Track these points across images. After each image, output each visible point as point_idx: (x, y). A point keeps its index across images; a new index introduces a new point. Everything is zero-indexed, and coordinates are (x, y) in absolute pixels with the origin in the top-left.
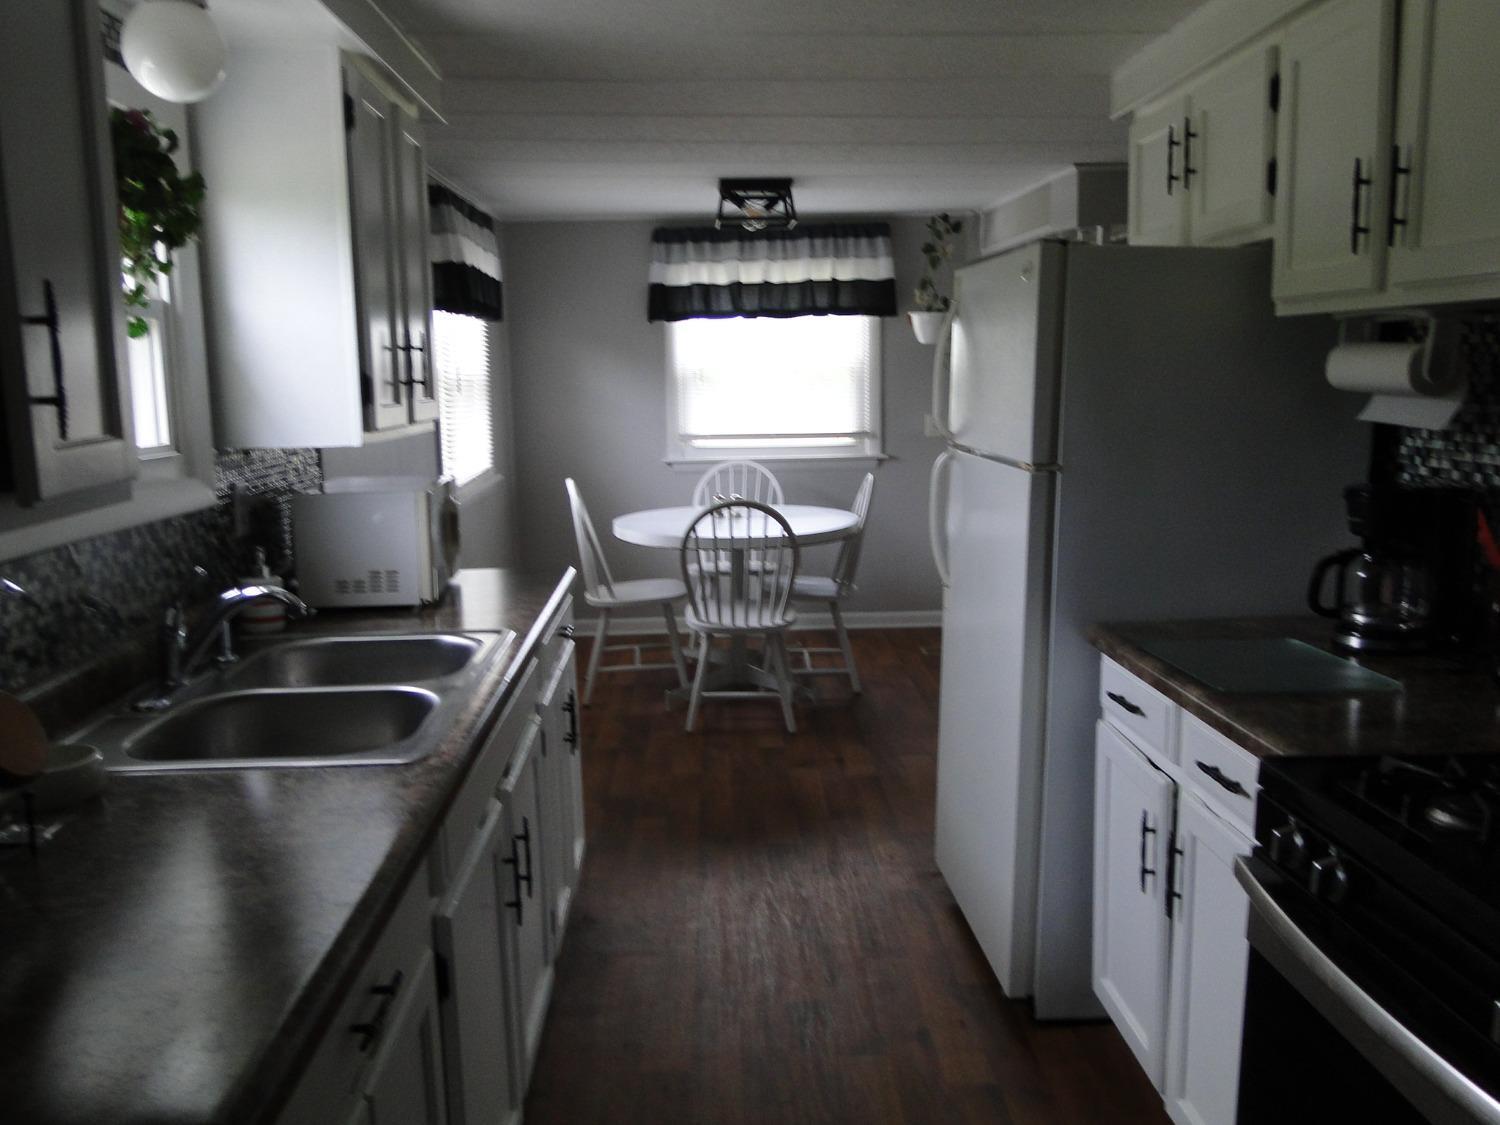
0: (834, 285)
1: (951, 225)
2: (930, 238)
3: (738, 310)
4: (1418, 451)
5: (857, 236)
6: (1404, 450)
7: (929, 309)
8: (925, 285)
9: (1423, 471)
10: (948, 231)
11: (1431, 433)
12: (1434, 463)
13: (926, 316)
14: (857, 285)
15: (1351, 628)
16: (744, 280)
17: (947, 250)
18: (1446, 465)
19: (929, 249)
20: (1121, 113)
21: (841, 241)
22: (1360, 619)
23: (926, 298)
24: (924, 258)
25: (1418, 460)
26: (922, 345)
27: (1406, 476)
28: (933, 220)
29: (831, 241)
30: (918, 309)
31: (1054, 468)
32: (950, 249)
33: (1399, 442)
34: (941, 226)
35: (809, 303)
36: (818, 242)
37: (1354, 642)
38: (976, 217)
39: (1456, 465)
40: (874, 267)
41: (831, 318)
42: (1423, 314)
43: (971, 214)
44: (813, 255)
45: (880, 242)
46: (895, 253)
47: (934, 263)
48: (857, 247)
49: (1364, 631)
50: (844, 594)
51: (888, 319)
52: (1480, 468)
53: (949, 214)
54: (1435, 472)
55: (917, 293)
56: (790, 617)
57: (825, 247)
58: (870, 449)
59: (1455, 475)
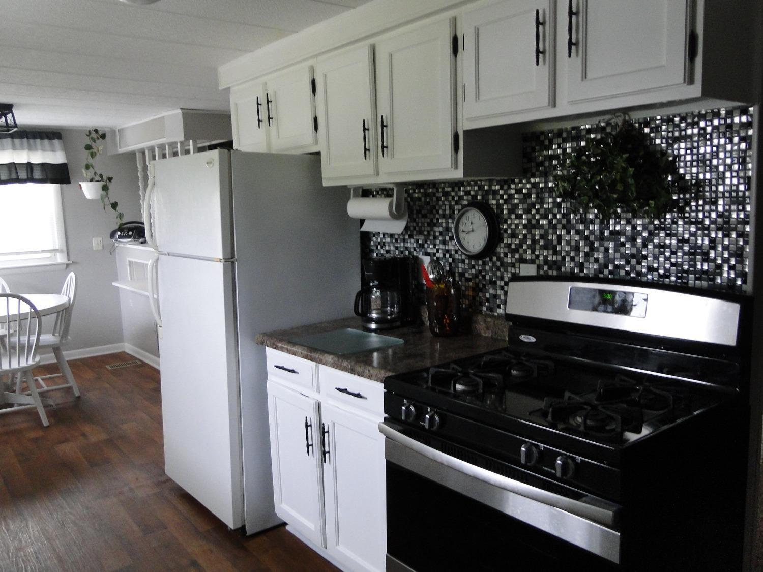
0: (30, 166)
1: (100, 135)
2: (88, 141)
3: (31, 179)
4: (379, 243)
5: (42, 138)
6: (372, 243)
7: (91, 180)
8: (87, 167)
9: (382, 251)
10: (98, 139)
11: (384, 235)
12: (387, 248)
13: (90, 184)
14: (44, 166)
15: (371, 320)
16: (33, 161)
17: (100, 149)
18: (392, 248)
19: (88, 147)
20: (225, 87)
21: (31, 141)
22: (374, 316)
23: (89, 174)
24: (87, 152)
25: (379, 247)
26: (89, 200)
27: (375, 255)
28: (90, 132)
29: (25, 140)
30: (85, 180)
31: (233, 260)
32: (101, 148)
33: (370, 240)
34: (94, 135)
35: (14, 176)
36: (17, 141)
37: (373, 326)
38: (113, 132)
39: (397, 248)
40: (56, 157)
41: (30, 185)
42: (391, 186)
43: (109, 129)
44: (14, 148)
45: (56, 142)
46: (66, 149)
47: (93, 155)
48: (42, 145)
49: (377, 321)
50: (63, 341)
51: (64, 185)
52: (407, 249)
53: (98, 129)
54: (388, 252)
55: (84, 171)
56: (37, 359)
57: (22, 144)
58: (60, 259)
59: (397, 252)
